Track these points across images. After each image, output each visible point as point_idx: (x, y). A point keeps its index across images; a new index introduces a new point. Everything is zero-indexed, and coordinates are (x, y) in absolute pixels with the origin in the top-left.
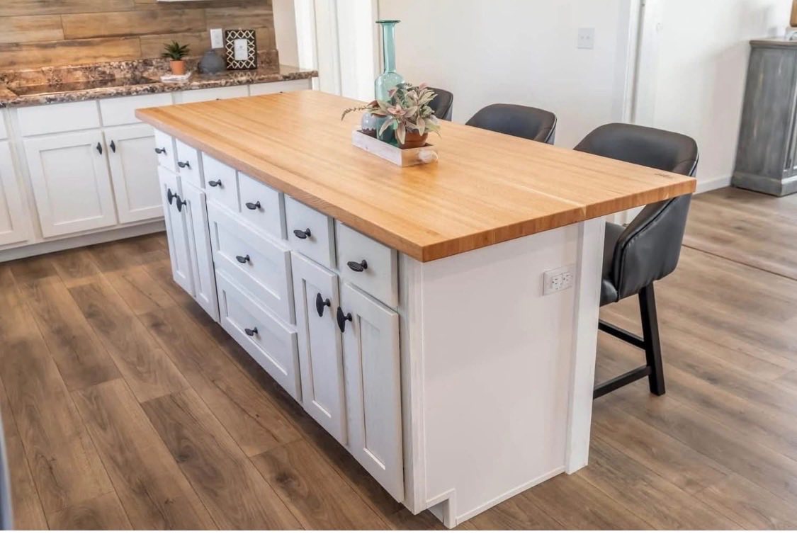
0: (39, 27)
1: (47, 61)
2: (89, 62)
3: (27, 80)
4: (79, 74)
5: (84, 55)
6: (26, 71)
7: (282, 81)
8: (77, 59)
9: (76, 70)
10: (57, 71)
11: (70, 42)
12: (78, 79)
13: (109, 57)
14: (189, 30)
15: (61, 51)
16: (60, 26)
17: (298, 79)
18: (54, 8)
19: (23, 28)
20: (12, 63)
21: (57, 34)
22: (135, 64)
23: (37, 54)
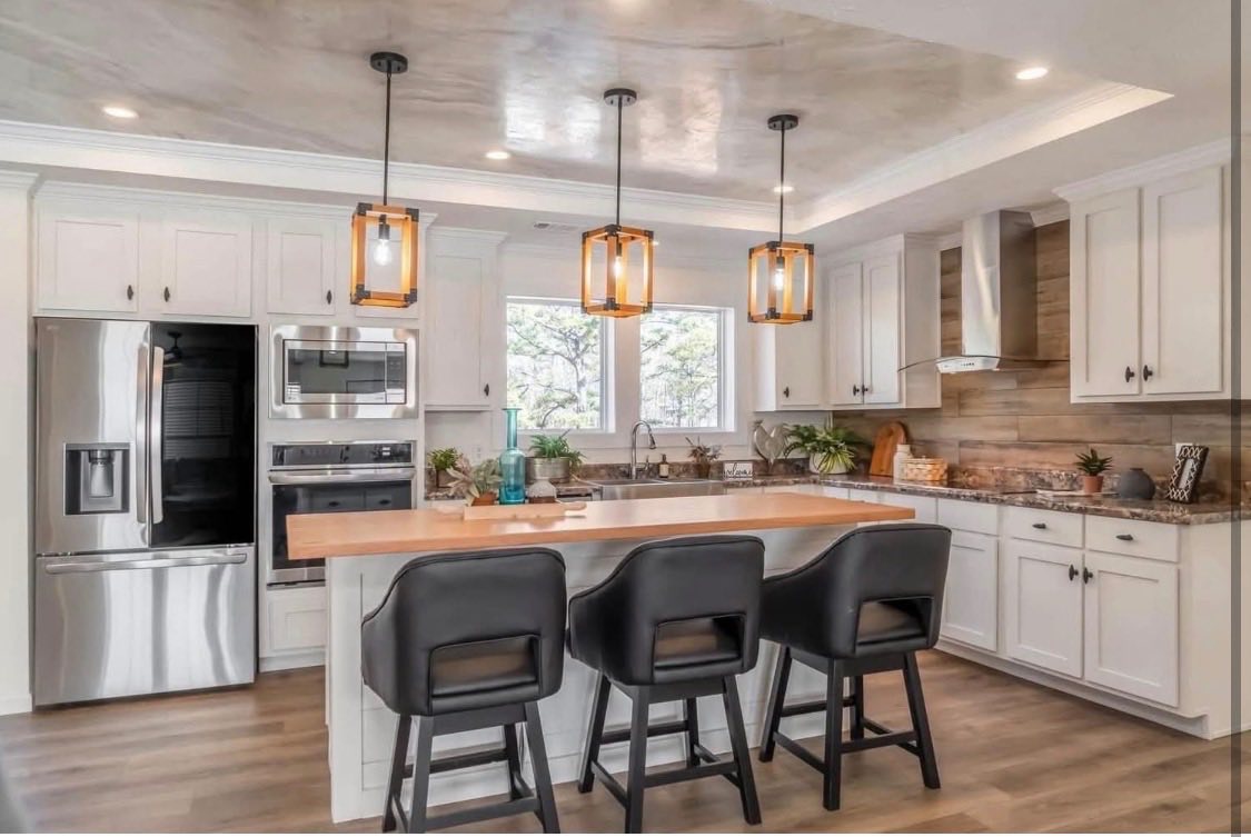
0: (1002, 427)
1: (1001, 461)
2: (1033, 466)
3: (981, 477)
4: (1021, 478)
5: (1031, 459)
6: (982, 468)
7: (1128, 518)
8: (1026, 462)
9: (1019, 473)
10: (1003, 472)
11: (1022, 444)
12: (1019, 483)
13: (1054, 464)
14: (1147, 442)
15: (1014, 452)
16: (1016, 427)
17: (1154, 521)
18: (1014, 410)
19: (988, 427)
20: (976, 460)
21: (1012, 435)
22: (1075, 475)
23: (993, 453)
